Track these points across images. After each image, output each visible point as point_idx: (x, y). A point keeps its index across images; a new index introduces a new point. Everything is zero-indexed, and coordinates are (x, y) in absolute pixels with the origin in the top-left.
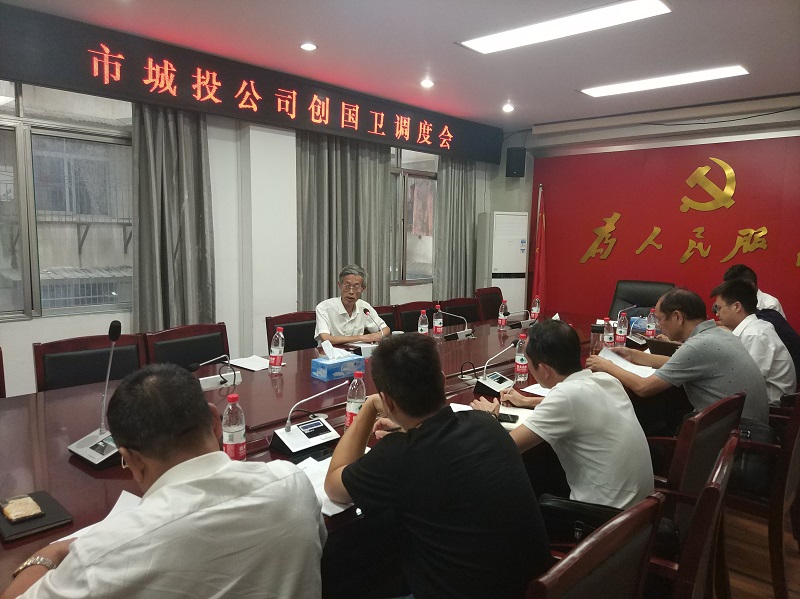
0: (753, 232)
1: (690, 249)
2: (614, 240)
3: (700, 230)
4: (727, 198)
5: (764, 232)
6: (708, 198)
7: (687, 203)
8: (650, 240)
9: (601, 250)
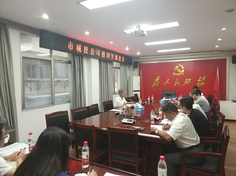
0: (188, 80)
1: (176, 83)
2: (159, 82)
3: (177, 79)
4: (182, 73)
5: (190, 79)
6: (179, 73)
7: (174, 74)
8: (167, 82)
9: (156, 84)
